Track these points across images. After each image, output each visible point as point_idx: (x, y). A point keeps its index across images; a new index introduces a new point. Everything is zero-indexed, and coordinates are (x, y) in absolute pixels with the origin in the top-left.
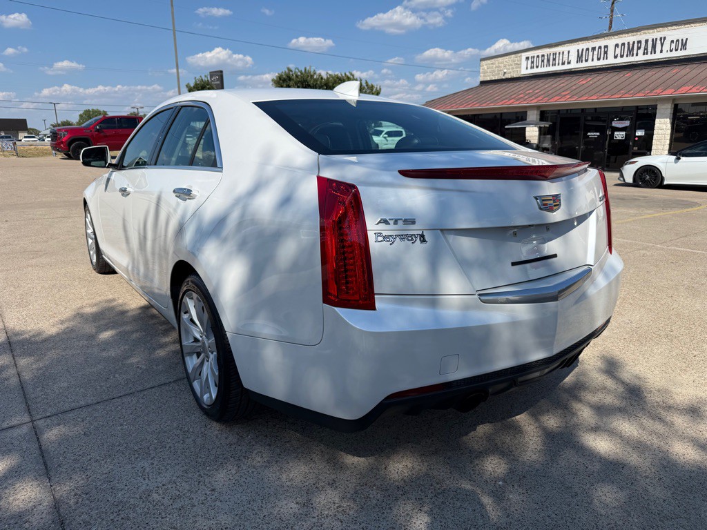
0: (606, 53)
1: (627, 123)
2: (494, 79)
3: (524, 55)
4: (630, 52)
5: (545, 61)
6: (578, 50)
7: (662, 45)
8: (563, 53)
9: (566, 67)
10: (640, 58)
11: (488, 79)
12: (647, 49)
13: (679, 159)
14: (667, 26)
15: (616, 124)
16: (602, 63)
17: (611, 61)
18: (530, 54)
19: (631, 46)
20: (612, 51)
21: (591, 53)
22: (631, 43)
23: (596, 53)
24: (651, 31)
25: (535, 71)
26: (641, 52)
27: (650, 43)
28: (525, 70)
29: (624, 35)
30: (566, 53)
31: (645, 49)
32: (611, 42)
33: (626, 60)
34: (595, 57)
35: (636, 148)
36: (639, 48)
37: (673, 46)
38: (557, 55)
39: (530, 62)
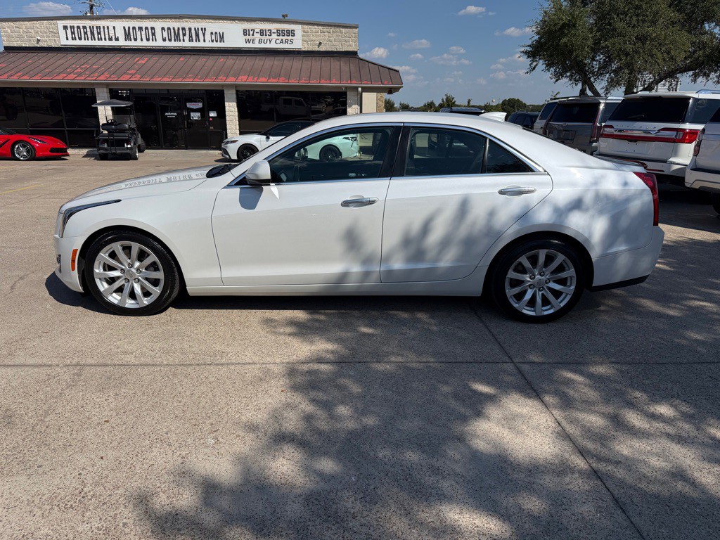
0: (154, 34)
1: (200, 105)
2: (24, 45)
3: (61, 24)
4: (177, 38)
5: (89, 33)
6: (124, 28)
7: (204, 35)
8: (108, 27)
9: (114, 43)
10: (187, 44)
11: (16, 45)
12: (192, 37)
13: (268, 138)
14: (205, 19)
15: (189, 105)
16: (151, 44)
17: (159, 43)
18: (69, 23)
19: (176, 32)
20: (160, 34)
21: (138, 33)
22: (176, 29)
23: (143, 33)
24: (192, 20)
25: (77, 43)
26: (187, 38)
27: (193, 31)
28: (64, 40)
29: (168, 20)
30: (111, 28)
31: (190, 37)
32: (158, 25)
33: (174, 44)
34: (144, 37)
35: (212, 128)
36: (184, 35)
37: (213, 37)
38: (102, 29)
39: (69, 32)
